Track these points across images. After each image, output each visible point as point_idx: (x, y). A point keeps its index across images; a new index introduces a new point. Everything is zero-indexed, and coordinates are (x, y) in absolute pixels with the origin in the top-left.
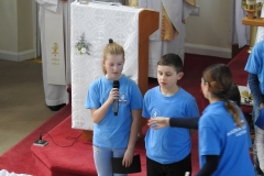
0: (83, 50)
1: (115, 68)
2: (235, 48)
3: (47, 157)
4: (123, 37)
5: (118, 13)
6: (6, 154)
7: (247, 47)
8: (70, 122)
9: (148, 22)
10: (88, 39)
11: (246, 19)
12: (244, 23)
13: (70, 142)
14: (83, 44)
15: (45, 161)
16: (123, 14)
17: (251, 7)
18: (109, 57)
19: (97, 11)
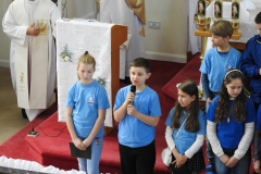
0: (67, 58)
1: (85, 74)
2: (190, 55)
3: (38, 145)
4: (99, 47)
5: (94, 28)
6: (5, 143)
7: (199, 54)
8: (57, 116)
9: (119, 34)
10: (70, 49)
11: (198, 31)
12: (197, 34)
13: (58, 133)
14: (66, 54)
15: (37, 148)
16: (99, 28)
17: (202, 21)
18: (82, 65)
19: (77, 26)
